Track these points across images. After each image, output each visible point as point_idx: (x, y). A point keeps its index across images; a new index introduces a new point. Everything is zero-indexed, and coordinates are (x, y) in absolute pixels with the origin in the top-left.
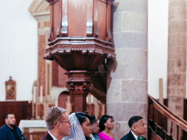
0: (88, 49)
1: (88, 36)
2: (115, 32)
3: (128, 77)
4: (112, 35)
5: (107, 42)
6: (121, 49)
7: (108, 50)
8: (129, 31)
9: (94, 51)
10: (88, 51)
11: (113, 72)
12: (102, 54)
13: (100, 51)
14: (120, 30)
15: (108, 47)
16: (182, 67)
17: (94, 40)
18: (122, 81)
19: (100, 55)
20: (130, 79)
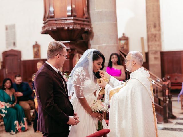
0: (69, 26)
1: (69, 16)
2: (91, 12)
3: (102, 43)
4: (89, 13)
5: (85, 19)
6: (96, 23)
7: (85, 25)
8: (100, 10)
9: (73, 27)
10: (68, 28)
11: (92, 40)
12: (79, 29)
13: (78, 27)
14: (95, 9)
15: (85, 23)
16: (157, 28)
17: (73, 19)
18: (98, 47)
19: (78, 29)
20: (104, 45)
